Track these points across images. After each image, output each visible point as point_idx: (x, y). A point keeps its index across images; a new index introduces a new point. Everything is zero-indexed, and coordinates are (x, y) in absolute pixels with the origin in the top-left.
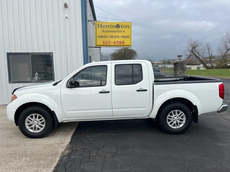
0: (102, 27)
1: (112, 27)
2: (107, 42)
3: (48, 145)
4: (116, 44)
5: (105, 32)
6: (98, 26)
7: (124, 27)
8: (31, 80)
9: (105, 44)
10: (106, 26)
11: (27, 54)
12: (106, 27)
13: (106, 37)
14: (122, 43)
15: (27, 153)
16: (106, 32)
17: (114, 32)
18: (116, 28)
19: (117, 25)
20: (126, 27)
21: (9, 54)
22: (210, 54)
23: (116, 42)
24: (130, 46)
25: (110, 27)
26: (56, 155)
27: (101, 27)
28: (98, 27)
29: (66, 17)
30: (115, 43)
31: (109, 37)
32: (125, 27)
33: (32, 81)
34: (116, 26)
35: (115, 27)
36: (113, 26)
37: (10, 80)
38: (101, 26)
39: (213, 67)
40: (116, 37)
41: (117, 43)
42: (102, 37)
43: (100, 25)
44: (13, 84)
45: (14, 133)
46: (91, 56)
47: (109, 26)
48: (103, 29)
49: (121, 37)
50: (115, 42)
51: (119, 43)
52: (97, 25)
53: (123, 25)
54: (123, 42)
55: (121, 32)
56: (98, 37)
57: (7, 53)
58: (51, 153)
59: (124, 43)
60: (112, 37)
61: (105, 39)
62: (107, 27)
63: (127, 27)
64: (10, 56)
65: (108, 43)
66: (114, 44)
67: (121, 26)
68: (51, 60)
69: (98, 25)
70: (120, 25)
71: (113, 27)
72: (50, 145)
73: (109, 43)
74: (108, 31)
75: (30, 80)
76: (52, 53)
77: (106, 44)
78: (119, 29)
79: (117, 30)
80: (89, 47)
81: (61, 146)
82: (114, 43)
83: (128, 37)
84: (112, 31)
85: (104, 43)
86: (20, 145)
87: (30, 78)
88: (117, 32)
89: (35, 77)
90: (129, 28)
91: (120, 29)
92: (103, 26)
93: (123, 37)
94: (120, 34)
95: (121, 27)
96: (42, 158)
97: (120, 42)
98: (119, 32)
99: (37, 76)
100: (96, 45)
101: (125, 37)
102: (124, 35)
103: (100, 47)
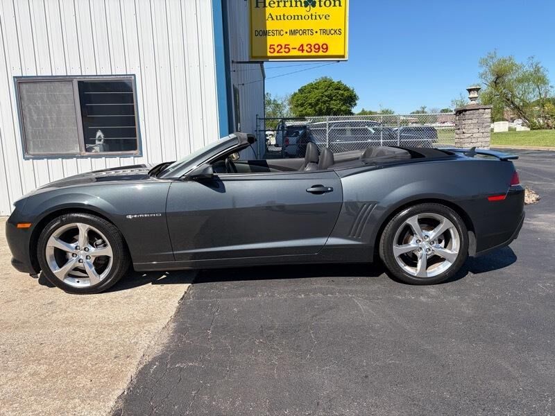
0: (267, 4)
1: (294, 4)
2: (280, 47)
3: (108, 325)
4: (305, 54)
5: (275, 18)
6: (257, 2)
7: (328, 3)
8: (81, 151)
9: (276, 54)
11: (66, 79)
12: (278, 6)
13: (279, 32)
14: (321, 49)
15: (44, 351)
16: (279, 18)
17: (300, 18)
20: (333, 4)
21: (20, 82)
23: (306, 48)
24: (343, 56)
25: (288, 4)
26: (128, 357)
27: (265, 6)
28: (257, 6)
30: (303, 51)
31: (286, 33)
32: (330, 4)
33: (84, 151)
34: (305, 2)
35: (301, 6)
36: (296, 1)
37: (25, 149)
38: (265, 2)
40: (304, 32)
41: (309, 50)
45: (20, 288)
46: (240, 88)
47: (285, 2)
48: (269, 10)
49: (319, 32)
50: (302, 45)
51: (313, 50)
52: (254, 2)
54: (325, 47)
55: (318, 17)
56: (258, 33)
57: (14, 77)
59: (327, 48)
60: (293, 32)
62: (282, 4)
63: (335, 6)
64: (24, 87)
65: (282, 50)
66: (300, 53)
67: (320, 1)
71: (296, 6)
73: (287, 50)
74: (282, 17)
75: (78, 151)
76: (134, 75)
77: (278, 52)
78: (313, 10)
79: (310, 15)
80: (233, 62)
81: (146, 328)
82: (299, 50)
83: (338, 32)
84: (294, 17)
85: (272, 51)
86: (28, 325)
87: (78, 145)
88: (307, 17)
89: (97, 142)
90: (340, 5)
91: (316, 10)
92: (270, 4)
93: (324, 32)
94: (315, 25)
95: (317, 4)
96: (86, 368)
98: (314, 17)
99: (100, 140)
100: (253, 57)
101: (330, 31)
102: (328, 28)
103: (262, 63)
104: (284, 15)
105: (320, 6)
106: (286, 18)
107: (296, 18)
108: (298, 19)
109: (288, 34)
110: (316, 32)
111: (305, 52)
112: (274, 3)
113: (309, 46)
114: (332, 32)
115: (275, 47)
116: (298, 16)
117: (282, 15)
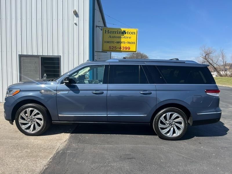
5: (111, 37)
7: (130, 33)
9: (111, 50)
11: (37, 56)
12: (113, 33)
13: (113, 42)
14: (128, 49)
17: (120, 37)
20: (132, 33)
21: (21, 56)
22: (225, 61)
23: (122, 48)
24: (135, 51)
25: (116, 33)
27: (108, 33)
28: (105, 33)
29: (75, 23)
35: (121, 33)
39: (227, 75)
40: (122, 42)
41: (123, 49)
42: (108, 42)
48: (109, 34)
49: (127, 43)
52: (104, 31)
53: (129, 32)
55: (127, 38)
56: (105, 42)
57: (19, 55)
58: (50, 147)
59: (130, 48)
60: (118, 43)
62: (114, 33)
63: (133, 34)
64: (22, 58)
65: (114, 48)
66: (120, 50)
67: (128, 32)
68: (59, 62)
69: (106, 30)
71: (119, 33)
73: (115, 48)
74: (114, 37)
79: (124, 36)
80: (96, 51)
82: (120, 48)
83: (134, 43)
84: (118, 37)
85: (110, 48)
87: (39, 79)
89: (44, 78)
90: (135, 34)
91: (126, 35)
92: (110, 32)
93: (129, 43)
95: (127, 33)
97: (126, 48)
98: (125, 38)
100: (103, 50)
102: (130, 41)
103: (106, 52)
104: (115, 36)
105: (128, 34)
109: (116, 43)
114: (132, 43)
117: (114, 36)
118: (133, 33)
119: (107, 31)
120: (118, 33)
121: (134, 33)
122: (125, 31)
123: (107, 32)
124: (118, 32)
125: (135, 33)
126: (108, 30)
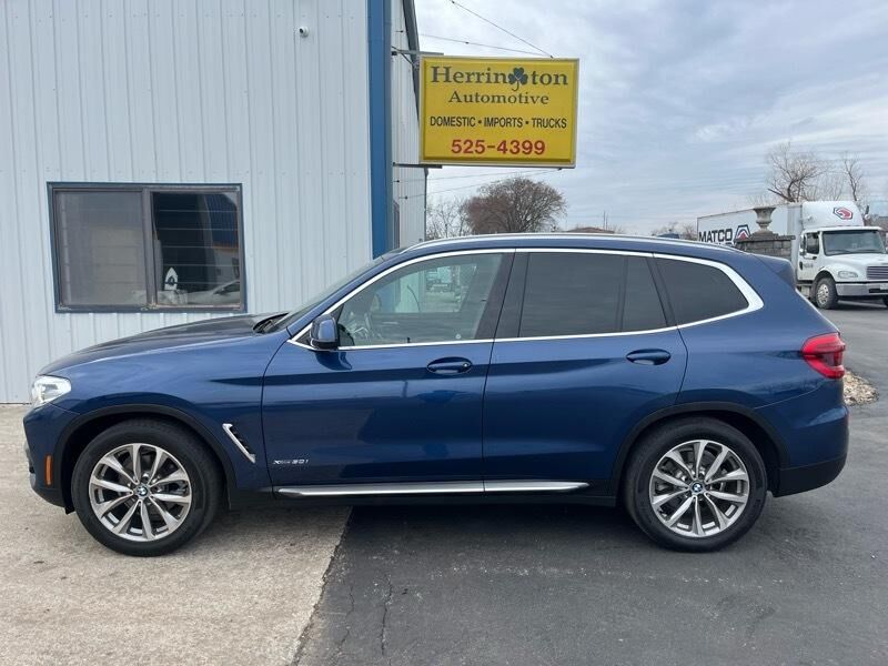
0: (451, 78)
1: (493, 78)
2: (468, 144)
4: (508, 155)
5: (462, 99)
6: (435, 74)
7: (546, 79)
8: (149, 301)
9: (462, 154)
10: (469, 75)
11: (133, 189)
12: (469, 81)
13: (469, 121)
14: (534, 149)
16: (469, 99)
17: (502, 99)
18: (512, 82)
19: (515, 70)
20: (553, 81)
21: (56, 190)
23: (509, 146)
24: (568, 161)
25: (484, 79)
27: (447, 80)
28: (435, 80)
29: (301, 31)
30: (505, 150)
31: (480, 122)
32: (550, 82)
33: (153, 304)
34: (510, 75)
35: (505, 82)
36: (497, 75)
37: (59, 297)
38: (447, 74)
40: (507, 122)
41: (515, 150)
42: (448, 121)
43: (444, 71)
44: (74, 315)
46: (401, 203)
47: (478, 74)
48: (453, 86)
49: (531, 122)
50: (504, 142)
51: (522, 149)
52: (430, 72)
53: (539, 73)
54: (539, 145)
55: (530, 100)
56: (435, 121)
57: (48, 183)
59: (543, 148)
60: (490, 122)
61: (464, 133)
62: (474, 78)
63: (557, 83)
64: (62, 198)
65: (472, 149)
66: (500, 154)
67: (534, 75)
69: (435, 69)
70: (528, 72)
71: (497, 82)
72: (226, 623)
73: (480, 149)
74: (474, 99)
75: (144, 301)
76: (240, 185)
77: (466, 151)
78: (523, 89)
79: (517, 94)
80: (396, 164)
81: (276, 628)
82: (499, 149)
83: (561, 123)
84: (494, 99)
87: (145, 292)
88: (512, 100)
89: (167, 286)
90: (565, 83)
91: (528, 89)
92: (455, 77)
93: (539, 122)
94: (527, 111)
95: (530, 80)
97: (527, 145)
98: (523, 100)
99: (172, 284)
100: (425, 158)
101: (549, 123)
102: (546, 116)
103: (440, 167)
104: (477, 95)
106: (479, 98)
107: (496, 99)
108: (499, 101)
109: (482, 124)
110: (527, 123)
111: (508, 152)
112: (462, 76)
113: (515, 144)
114: (552, 123)
115: (461, 144)
116: (499, 97)
117: (474, 94)
118: (557, 76)
119: (441, 70)
120: (489, 81)
121: (561, 79)
122: (522, 70)
123: (441, 78)
124: (488, 74)
125: (565, 77)
126: (447, 69)
